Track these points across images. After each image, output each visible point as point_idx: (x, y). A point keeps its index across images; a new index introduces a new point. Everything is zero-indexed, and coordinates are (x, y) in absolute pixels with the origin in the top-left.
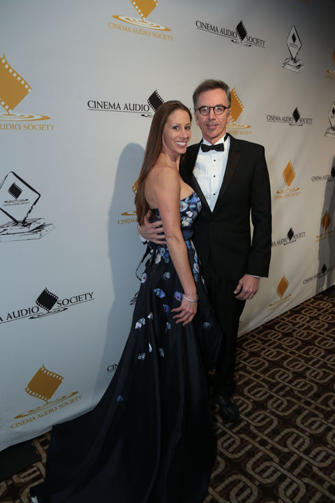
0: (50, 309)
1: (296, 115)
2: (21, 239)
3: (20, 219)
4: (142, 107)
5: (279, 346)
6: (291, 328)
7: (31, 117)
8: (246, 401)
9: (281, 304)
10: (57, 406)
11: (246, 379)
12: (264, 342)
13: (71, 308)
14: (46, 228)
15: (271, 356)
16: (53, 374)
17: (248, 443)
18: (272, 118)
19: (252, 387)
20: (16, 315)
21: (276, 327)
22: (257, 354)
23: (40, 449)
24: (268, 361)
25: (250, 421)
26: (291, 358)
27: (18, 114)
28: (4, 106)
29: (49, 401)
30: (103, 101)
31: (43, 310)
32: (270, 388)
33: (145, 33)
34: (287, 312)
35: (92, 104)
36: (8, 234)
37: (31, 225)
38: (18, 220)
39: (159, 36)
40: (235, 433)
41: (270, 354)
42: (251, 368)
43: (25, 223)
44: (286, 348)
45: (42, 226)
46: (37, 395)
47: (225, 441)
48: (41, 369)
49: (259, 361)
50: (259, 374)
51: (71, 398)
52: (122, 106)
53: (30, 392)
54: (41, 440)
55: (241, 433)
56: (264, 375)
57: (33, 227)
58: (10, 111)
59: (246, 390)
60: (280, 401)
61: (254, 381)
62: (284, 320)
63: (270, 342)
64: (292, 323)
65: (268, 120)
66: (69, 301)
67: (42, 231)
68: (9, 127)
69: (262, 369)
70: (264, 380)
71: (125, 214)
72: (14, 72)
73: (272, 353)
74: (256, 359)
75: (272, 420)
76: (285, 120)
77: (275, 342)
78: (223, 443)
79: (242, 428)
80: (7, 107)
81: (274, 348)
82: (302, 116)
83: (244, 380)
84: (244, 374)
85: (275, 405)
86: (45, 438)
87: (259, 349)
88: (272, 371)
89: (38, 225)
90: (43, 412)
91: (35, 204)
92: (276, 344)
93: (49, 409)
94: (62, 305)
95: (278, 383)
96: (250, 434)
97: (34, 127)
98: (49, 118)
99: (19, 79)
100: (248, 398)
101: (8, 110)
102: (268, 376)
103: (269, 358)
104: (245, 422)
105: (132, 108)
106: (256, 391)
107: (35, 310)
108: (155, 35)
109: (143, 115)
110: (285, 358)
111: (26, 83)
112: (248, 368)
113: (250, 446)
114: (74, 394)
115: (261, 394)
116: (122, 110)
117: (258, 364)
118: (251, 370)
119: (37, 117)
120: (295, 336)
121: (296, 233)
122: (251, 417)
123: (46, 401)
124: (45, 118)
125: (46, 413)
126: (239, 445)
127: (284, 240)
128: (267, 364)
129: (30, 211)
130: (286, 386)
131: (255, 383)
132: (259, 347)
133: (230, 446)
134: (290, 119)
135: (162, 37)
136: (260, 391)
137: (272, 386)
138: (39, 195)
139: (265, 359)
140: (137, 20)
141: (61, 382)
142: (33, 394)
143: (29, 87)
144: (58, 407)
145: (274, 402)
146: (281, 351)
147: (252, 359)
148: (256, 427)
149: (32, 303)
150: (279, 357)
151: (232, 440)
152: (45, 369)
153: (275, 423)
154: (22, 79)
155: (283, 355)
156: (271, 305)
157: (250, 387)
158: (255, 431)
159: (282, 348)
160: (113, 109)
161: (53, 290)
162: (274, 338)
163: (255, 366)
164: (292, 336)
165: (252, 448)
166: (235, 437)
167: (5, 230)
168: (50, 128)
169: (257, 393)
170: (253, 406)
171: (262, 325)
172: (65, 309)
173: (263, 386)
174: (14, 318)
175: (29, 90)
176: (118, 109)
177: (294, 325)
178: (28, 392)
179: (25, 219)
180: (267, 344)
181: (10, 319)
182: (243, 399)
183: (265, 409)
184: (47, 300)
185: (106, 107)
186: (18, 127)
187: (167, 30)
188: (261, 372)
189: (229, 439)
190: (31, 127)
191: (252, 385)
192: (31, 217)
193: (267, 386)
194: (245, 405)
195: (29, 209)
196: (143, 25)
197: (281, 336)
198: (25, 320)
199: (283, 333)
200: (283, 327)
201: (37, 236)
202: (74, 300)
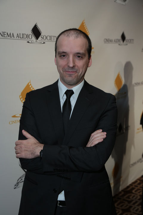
1: (123, 37)
4: (28, 36)
6: (127, 205)
18: (108, 41)
30: (3, 31)
52: (15, 35)
62: (120, 199)
64: (127, 201)
65: (105, 42)
71: (14, 116)
76: (116, 41)
82: (127, 37)
105: (21, 37)
109: (28, 42)
116: (15, 38)
120: (133, 211)
134: (119, 41)
160: (9, 38)
164: (130, 212)
176: (13, 37)
177: (129, 202)
185: (5, 35)
199: (122, 210)
200: (121, 205)
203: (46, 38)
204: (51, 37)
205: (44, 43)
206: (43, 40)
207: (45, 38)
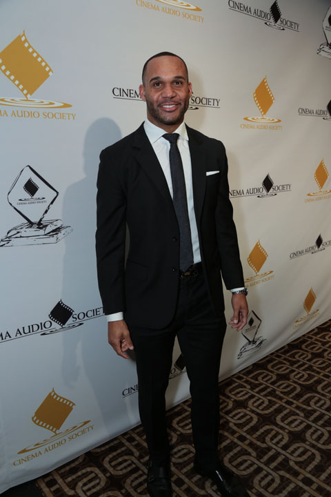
0: (64, 324)
1: (330, 108)
2: (35, 242)
3: (35, 219)
5: (310, 368)
6: (320, 348)
7: (51, 104)
8: (281, 431)
9: (308, 320)
10: (66, 438)
11: (277, 405)
12: (292, 363)
13: (87, 323)
14: (63, 231)
15: (302, 379)
16: (64, 399)
17: (290, 482)
18: (304, 111)
19: (285, 415)
20: (27, 331)
21: (303, 347)
22: (285, 377)
23: (46, 490)
24: (300, 384)
25: (288, 455)
26: (326, 382)
27: (38, 101)
28: (22, 90)
29: (58, 432)
30: (129, 88)
31: (56, 325)
32: (307, 417)
33: (175, 12)
34: (313, 330)
35: (117, 92)
36: (21, 237)
37: (48, 228)
38: (32, 221)
39: (189, 16)
40: (272, 470)
41: (301, 377)
42: (281, 392)
43: (40, 225)
44: (318, 370)
45: (59, 228)
46: (44, 425)
47: (263, 479)
48: (50, 394)
49: (290, 385)
50: (291, 400)
51: (82, 429)
53: (38, 421)
54: (47, 479)
55: (280, 470)
56: (298, 400)
57: (49, 229)
58: (29, 96)
59: (278, 418)
60: (319, 432)
61: (286, 408)
62: (311, 338)
63: (299, 364)
64: (321, 342)
66: (85, 315)
67: (59, 234)
68: (27, 115)
69: (293, 394)
70: (298, 407)
72: (34, 51)
73: (303, 375)
74: (286, 383)
75: (313, 454)
77: (304, 364)
78: (260, 482)
79: (280, 464)
80: (25, 92)
81: (304, 370)
83: (275, 407)
84: (274, 399)
85: (315, 436)
86: (51, 478)
87: (288, 371)
88: (305, 397)
89: (55, 228)
90: (50, 445)
91: (52, 203)
92: (306, 366)
93: (58, 441)
94: (78, 320)
95: (315, 411)
96: (290, 470)
97: (54, 116)
98: (70, 106)
99: (39, 59)
100: (282, 428)
101: (26, 95)
102: (302, 403)
103: (300, 382)
104: (284, 457)
106: (290, 419)
107: (48, 325)
108: (185, 16)
110: (319, 382)
111: (47, 65)
112: (277, 393)
113: (292, 486)
114: (86, 423)
115: (296, 423)
117: (289, 389)
118: (281, 395)
119: (57, 104)
120: (327, 357)
121: (324, 240)
122: (289, 451)
123: (55, 432)
124: (66, 106)
125: (54, 447)
126: (280, 485)
127: (312, 248)
128: (299, 389)
129: (46, 212)
130: (324, 414)
131: (287, 411)
132: (287, 368)
133: (269, 484)
135: (192, 17)
136: (296, 420)
137: (308, 414)
138: (57, 193)
139: (295, 382)
141: (71, 409)
142: (41, 423)
143: (50, 70)
144: (67, 440)
145: (313, 434)
146: (313, 373)
147: (281, 382)
148: (296, 463)
149: (44, 316)
150: (312, 381)
151: (270, 478)
152: (55, 394)
153: (318, 458)
154: (43, 60)
155: (316, 378)
156: (297, 321)
157: (282, 415)
158: (296, 468)
159: (314, 371)
160: (139, 98)
161: (68, 303)
162: (303, 359)
163: (285, 390)
164: (323, 357)
165: (295, 487)
166: (274, 474)
167: (18, 232)
168: (71, 117)
169: (292, 422)
170: (289, 437)
171: (288, 344)
172: (81, 324)
173: (298, 415)
174: (23, 334)
175: (50, 73)
177: (324, 344)
178: (35, 422)
179: (41, 220)
180: (296, 365)
181: (19, 335)
182: (276, 429)
183: (304, 441)
185: (132, 95)
186: (36, 115)
187: (198, 9)
188: (293, 398)
189: (266, 476)
190: (50, 115)
191: (285, 412)
192: (47, 217)
193: (302, 414)
194: (280, 437)
195: (46, 208)
196: (172, 3)
197: (310, 356)
198: (36, 337)
199: (312, 354)
200: (311, 346)
201: (53, 239)
202: (90, 314)
203: (201, 101)
204: (208, 100)
205: (197, 108)
206: (195, 104)
207: (198, 100)
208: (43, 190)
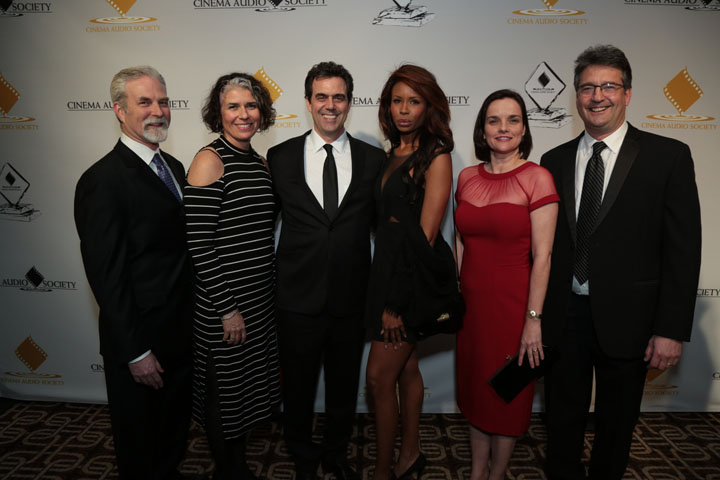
0: (37, 287)
3: (14, 202)
7: (21, 119)
14: (34, 214)
16: (39, 348)
20: (10, 282)
27: (12, 117)
29: (33, 372)
31: (30, 285)
35: (72, 105)
43: (18, 207)
45: (31, 211)
46: (24, 361)
48: (29, 338)
51: (54, 379)
53: (19, 355)
57: (24, 210)
58: (6, 114)
66: (54, 284)
67: (31, 215)
80: (4, 112)
89: (28, 210)
90: (27, 379)
91: (25, 191)
93: (33, 379)
94: (47, 287)
97: (23, 127)
98: (34, 119)
107: (25, 283)
111: (16, 92)
114: (57, 376)
119: (25, 119)
124: (31, 119)
125: (29, 382)
129: (21, 197)
138: (28, 184)
140: (115, 18)
141: (45, 358)
142: (21, 358)
144: (41, 382)
149: (23, 277)
152: (32, 340)
161: (40, 270)
167: (4, 210)
168: (35, 127)
172: (50, 291)
174: (8, 285)
175: (19, 97)
178: (17, 355)
179: (18, 203)
184: (35, 277)
186: (11, 127)
190: (21, 127)
195: (21, 195)
196: (123, 21)
201: (27, 219)
202: (57, 284)
208: (18, 182)
